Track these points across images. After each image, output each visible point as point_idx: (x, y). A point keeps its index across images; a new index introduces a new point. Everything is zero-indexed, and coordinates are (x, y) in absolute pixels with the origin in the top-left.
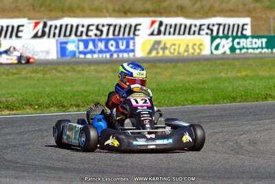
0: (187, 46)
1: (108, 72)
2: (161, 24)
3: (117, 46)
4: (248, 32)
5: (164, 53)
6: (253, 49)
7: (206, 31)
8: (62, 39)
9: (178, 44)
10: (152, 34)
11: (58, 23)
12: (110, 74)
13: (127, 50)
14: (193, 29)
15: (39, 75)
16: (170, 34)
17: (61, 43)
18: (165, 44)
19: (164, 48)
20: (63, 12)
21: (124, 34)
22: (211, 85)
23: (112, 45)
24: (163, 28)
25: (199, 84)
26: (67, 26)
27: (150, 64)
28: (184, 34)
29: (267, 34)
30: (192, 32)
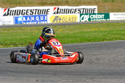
0: (70, 18)
1: (35, 30)
2: (58, 9)
3: (40, 19)
4: (96, 12)
5: (60, 21)
6: (98, 19)
7: (78, 12)
8: (16, 16)
9: (66, 18)
10: (55, 13)
11: (14, 9)
12: (37, 30)
13: (44, 20)
14: (72, 11)
15: (6, 31)
16: (62, 13)
17: (15, 18)
18: (60, 17)
19: (60, 19)
20: (17, 5)
21: (42, 14)
22: (80, 35)
23: (37, 18)
24: (59, 11)
25: (74, 34)
26: (18, 10)
27: (53, 26)
28: (68, 13)
29: (104, 13)
30: (72, 12)
